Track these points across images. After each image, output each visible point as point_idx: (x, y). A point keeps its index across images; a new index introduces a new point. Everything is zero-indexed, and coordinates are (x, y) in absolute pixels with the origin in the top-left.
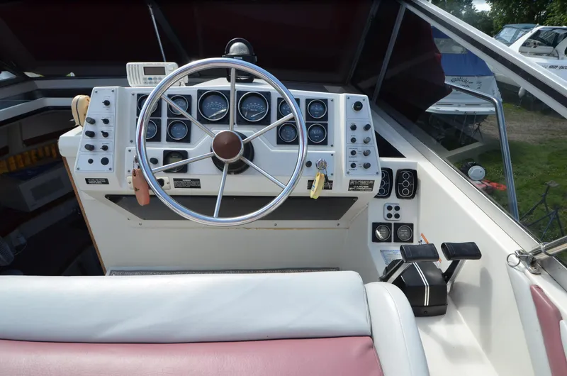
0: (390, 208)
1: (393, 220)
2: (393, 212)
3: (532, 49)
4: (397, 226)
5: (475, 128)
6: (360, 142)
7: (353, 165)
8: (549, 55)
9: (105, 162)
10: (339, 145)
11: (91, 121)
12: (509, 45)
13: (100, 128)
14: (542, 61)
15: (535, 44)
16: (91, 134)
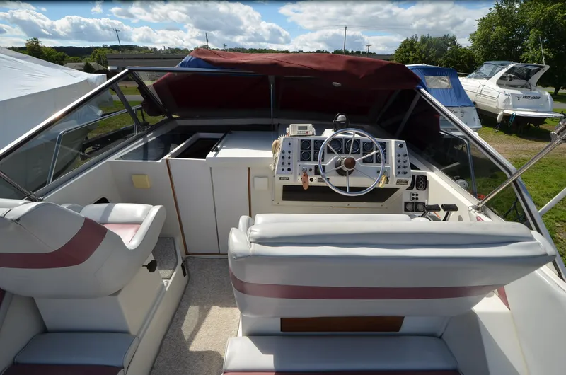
0: (413, 195)
1: (415, 201)
2: (415, 197)
3: (508, 82)
4: (417, 204)
5: (459, 149)
6: (402, 162)
7: (399, 173)
8: (522, 87)
9: (289, 170)
10: (392, 163)
11: (283, 152)
12: (488, 78)
13: (287, 155)
14: (517, 92)
15: (511, 77)
16: (283, 158)
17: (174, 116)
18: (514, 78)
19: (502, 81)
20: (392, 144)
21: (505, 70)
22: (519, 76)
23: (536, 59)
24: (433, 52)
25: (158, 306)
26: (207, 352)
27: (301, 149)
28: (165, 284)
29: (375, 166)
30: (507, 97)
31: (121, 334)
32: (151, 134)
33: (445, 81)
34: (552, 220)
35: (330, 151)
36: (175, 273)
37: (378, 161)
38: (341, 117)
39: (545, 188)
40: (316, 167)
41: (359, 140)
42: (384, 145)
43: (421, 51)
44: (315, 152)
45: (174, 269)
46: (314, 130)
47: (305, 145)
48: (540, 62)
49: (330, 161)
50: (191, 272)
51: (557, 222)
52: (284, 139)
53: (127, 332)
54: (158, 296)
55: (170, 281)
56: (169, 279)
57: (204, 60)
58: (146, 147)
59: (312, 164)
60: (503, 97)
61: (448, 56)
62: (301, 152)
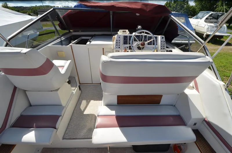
3: (209, 20)
6: (163, 44)
7: (162, 49)
8: (215, 22)
9: (119, 47)
10: (159, 45)
11: (117, 40)
12: (201, 19)
13: (118, 42)
14: (212, 25)
15: (210, 18)
16: (117, 43)
17: (71, 31)
18: (212, 19)
19: (207, 20)
20: (159, 37)
21: (208, 15)
22: (214, 18)
23: (222, 11)
24: (179, 7)
25: (70, 100)
26: (90, 114)
27: (124, 39)
28: (73, 92)
29: (152, 46)
30: (208, 27)
31: (59, 106)
32: (63, 37)
33: (183, 19)
34: (222, 76)
35: (135, 40)
36: (76, 88)
37: (154, 44)
38: (139, 27)
39: (221, 64)
40: (130, 46)
41: (146, 36)
42: (156, 38)
43: (173, 7)
44: (129, 41)
45: (76, 87)
46: (129, 32)
47: (125, 37)
48: (223, 12)
49: (135, 44)
50: (82, 90)
51: (224, 76)
52: (117, 35)
53: (61, 105)
54: (71, 97)
55: (75, 91)
56: (75, 90)
57: (84, 4)
58: (61, 41)
59: (128, 45)
60: (207, 27)
61: (184, 9)
62: (124, 41)
